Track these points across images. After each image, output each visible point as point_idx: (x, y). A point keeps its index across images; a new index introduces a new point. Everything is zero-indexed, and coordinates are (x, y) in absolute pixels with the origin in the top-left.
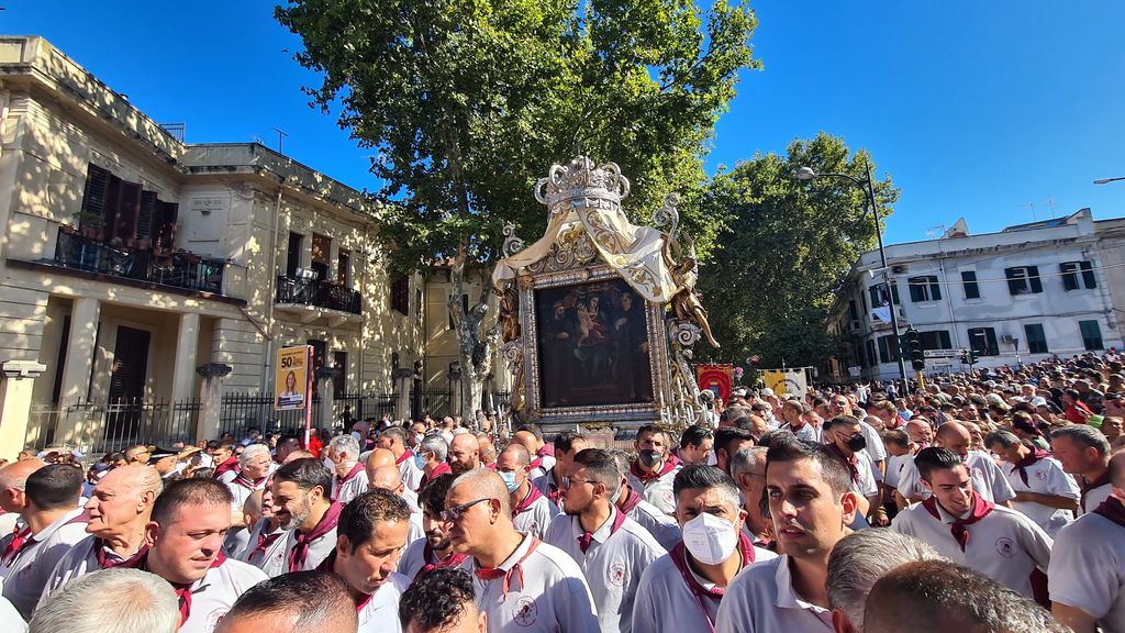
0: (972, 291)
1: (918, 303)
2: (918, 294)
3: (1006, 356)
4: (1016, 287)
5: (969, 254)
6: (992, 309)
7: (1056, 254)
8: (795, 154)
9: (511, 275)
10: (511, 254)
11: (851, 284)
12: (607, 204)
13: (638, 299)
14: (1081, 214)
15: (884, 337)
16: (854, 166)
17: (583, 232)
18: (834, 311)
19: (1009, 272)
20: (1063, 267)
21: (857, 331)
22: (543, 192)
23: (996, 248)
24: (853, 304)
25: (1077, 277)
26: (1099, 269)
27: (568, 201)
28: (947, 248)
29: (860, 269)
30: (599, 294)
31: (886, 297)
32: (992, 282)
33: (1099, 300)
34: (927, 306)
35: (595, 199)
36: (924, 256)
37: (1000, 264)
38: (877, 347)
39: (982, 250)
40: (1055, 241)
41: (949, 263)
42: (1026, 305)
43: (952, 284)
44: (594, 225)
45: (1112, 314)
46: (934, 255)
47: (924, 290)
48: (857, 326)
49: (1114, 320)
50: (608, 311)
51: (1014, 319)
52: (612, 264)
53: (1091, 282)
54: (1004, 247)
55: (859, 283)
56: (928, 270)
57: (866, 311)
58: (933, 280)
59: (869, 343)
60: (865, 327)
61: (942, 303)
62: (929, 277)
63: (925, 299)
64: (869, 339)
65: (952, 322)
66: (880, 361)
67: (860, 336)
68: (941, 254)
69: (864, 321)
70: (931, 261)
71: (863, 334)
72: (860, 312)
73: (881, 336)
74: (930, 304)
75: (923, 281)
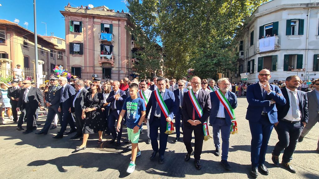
1: (289, 36)
2: (290, 31)
15: (262, 57)
21: (242, 57)
24: (242, 42)
38: (256, 63)
41: (314, 11)
46: (307, 4)
48: (242, 54)
55: (250, 28)
56: (301, 15)
57: (252, 43)
58: (301, 22)
59: (250, 62)
60: (249, 53)
61: (303, 37)
62: (299, 20)
63: (293, 34)
64: (250, 60)
65: (306, 49)
66: (257, 71)
67: (243, 59)
68: (311, 4)
69: (249, 50)
70: (304, 8)
71: (245, 58)
72: (246, 46)
73: (261, 57)
74: (296, 38)
75: (295, 22)
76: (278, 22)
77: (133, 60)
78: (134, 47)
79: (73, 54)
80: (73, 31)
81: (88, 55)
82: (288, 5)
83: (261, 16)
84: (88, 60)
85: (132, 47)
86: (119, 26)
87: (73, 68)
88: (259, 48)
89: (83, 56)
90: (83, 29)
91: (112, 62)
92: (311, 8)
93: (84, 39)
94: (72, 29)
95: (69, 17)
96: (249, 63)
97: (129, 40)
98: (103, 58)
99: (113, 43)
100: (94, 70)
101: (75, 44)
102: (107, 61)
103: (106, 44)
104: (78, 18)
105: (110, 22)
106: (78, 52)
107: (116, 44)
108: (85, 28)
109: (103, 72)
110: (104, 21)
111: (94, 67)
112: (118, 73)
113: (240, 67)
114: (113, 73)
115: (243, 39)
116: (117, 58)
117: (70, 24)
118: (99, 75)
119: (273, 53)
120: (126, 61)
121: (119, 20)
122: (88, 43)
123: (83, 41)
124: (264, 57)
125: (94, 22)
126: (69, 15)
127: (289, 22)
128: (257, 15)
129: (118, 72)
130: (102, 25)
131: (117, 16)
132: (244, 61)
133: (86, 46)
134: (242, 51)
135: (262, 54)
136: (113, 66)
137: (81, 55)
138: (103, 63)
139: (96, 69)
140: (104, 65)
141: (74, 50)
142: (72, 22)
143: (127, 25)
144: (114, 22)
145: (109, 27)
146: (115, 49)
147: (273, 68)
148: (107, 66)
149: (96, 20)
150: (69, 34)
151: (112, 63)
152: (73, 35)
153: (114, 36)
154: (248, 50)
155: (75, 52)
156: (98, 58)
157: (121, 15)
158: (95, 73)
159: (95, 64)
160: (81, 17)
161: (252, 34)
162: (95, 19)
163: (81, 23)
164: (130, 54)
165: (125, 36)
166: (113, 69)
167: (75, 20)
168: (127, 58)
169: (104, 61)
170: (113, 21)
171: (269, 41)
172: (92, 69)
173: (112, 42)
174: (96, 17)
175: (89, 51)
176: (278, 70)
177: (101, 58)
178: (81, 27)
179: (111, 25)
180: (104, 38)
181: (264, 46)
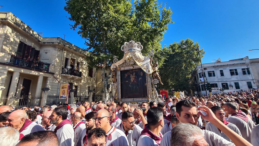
0: (222, 74)
1: (210, 77)
2: (210, 75)
3: (230, 90)
4: (232, 74)
5: (221, 66)
6: (227, 79)
7: (241, 66)
8: (182, 43)
9: (115, 67)
10: (115, 62)
11: (195, 73)
12: (137, 51)
13: (144, 73)
14: (246, 58)
15: (202, 85)
16: (195, 46)
17: (132, 58)
18: (191, 78)
19: (230, 70)
20: (243, 69)
21: (196, 83)
22: (123, 48)
23: (227, 65)
24: (195, 77)
25: (246, 72)
26: (251, 70)
27: (129, 50)
28: (216, 65)
29: (197, 69)
30: (135, 72)
31: (203, 75)
32: (227, 72)
33: (251, 77)
34: (212, 78)
35: (135, 50)
36: (211, 66)
37: (229, 68)
38: (201, 87)
39: (224, 65)
40: (241, 63)
41: (217, 68)
42: (234, 78)
43: (218, 73)
44: (134, 56)
45: (254, 80)
46: (213, 66)
47: (211, 74)
48: (196, 82)
49: (255, 82)
50: (137, 76)
51: (232, 81)
52: (138, 65)
53: (249, 73)
54: (229, 65)
56: (212, 69)
58: (213, 72)
60: (198, 82)
64: (199, 85)
65: (218, 82)
72: (197, 79)
127: (209, 72)
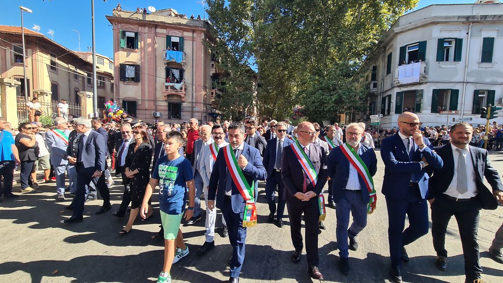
0: (487, 55)
1: (441, 63)
2: (442, 55)
5: (496, 20)
11: (382, 48)
15: (402, 92)
21: (375, 90)
24: (375, 68)
34: (447, 66)
41: (477, 27)
43: (473, 48)
46: (468, 18)
48: (375, 86)
55: (387, 48)
56: (458, 32)
57: (389, 71)
58: (459, 42)
59: (385, 97)
60: (385, 86)
61: (460, 65)
62: (456, 39)
63: (447, 60)
64: (386, 95)
65: (464, 82)
66: (394, 112)
67: (376, 93)
68: (473, 17)
69: (385, 80)
70: (463, 23)
71: (379, 92)
72: (381, 74)
73: (400, 91)
74: (450, 65)
75: (450, 43)
76: (425, 42)
77: (214, 91)
78: (214, 72)
79: (124, 81)
80: (125, 47)
81: (146, 83)
82: (441, 17)
83: (402, 32)
84: (146, 91)
85: (212, 71)
86: (193, 41)
87: (124, 102)
88: (397, 78)
89: (140, 84)
90: (139, 43)
91: (182, 94)
92: (473, 22)
93: (141, 59)
94: (123, 43)
95: (119, 25)
96: (384, 99)
97: (208, 62)
98: (169, 88)
99: (184, 66)
100: (156, 106)
101: (127, 66)
102: (175, 92)
103: (174, 67)
104: (132, 27)
105: (179, 34)
106: (133, 79)
107: (189, 67)
108: (142, 42)
109: (169, 110)
110: (171, 32)
111: (155, 101)
112: (191, 111)
113: (371, 104)
114: (184, 110)
115: (377, 64)
116: (190, 89)
117: (120, 35)
118: (163, 113)
119: (417, 86)
120: (203, 93)
121: (194, 31)
122: (146, 66)
123: (140, 62)
124: (406, 92)
125: (156, 34)
126: (119, 23)
127: (441, 42)
128: (396, 30)
129: (190, 109)
130: (168, 38)
131: (191, 25)
132: (377, 96)
133: (144, 69)
134: (375, 82)
135: (402, 88)
136: (183, 100)
137: (137, 84)
138: (168, 96)
139: (158, 103)
140: (170, 98)
141: (127, 76)
142: (124, 33)
143: (206, 39)
144: (186, 34)
145: (178, 41)
146: (187, 76)
147: (417, 109)
148: (175, 100)
149: (159, 30)
150: (118, 51)
151: (183, 96)
152: (125, 53)
153: (185, 54)
154: (383, 80)
155: (128, 78)
156: (163, 89)
157: (197, 24)
158: (156, 110)
159: (157, 96)
160: (137, 26)
161: (390, 57)
162: (157, 29)
163: (136, 34)
164: (209, 83)
165: (203, 55)
166: (184, 105)
167: (128, 30)
168: (205, 88)
169: (170, 91)
170: (184, 32)
171: (413, 69)
172: (152, 103)
173: (182, 64)
174: (159, 26)
175: (148, 77)
176: (424, 112)
177: (167, 87)
178: (136, 40)
179: (182, 39)
180: (170, 58)
181: (405, 76)
